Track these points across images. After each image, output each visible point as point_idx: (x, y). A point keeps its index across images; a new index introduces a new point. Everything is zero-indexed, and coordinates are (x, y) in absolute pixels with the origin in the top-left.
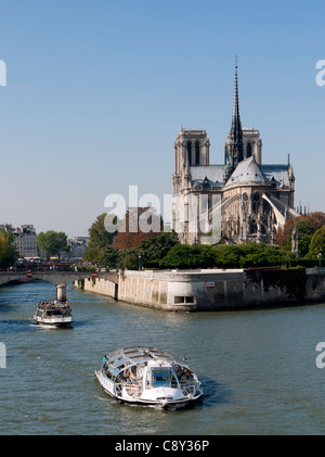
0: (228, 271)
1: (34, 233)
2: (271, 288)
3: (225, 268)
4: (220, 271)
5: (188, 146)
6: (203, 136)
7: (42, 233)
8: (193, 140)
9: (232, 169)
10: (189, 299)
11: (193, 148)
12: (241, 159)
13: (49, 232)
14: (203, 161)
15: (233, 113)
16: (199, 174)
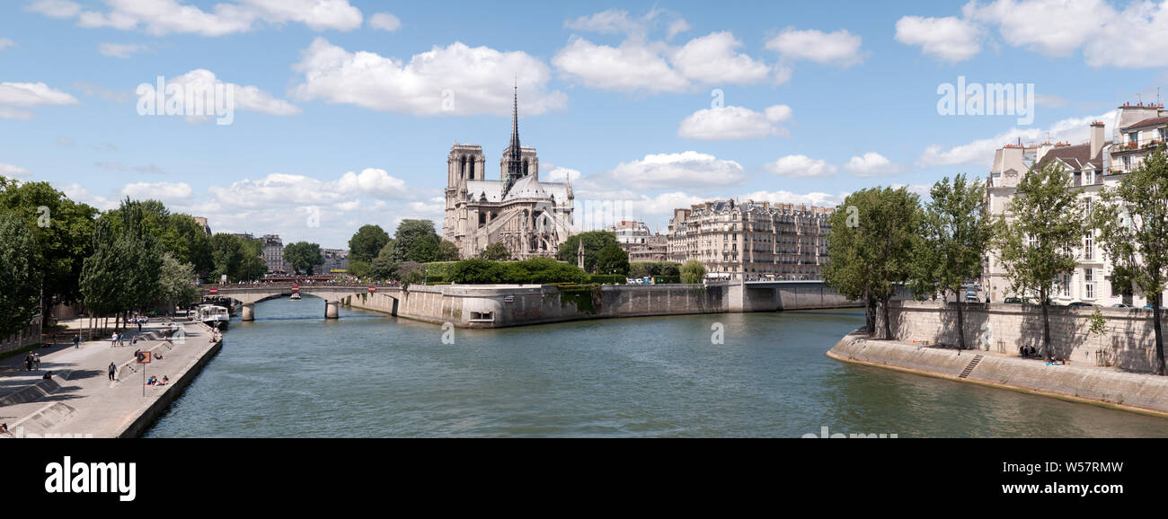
0: (525, 286)
1: (281, 244)
2: (568, 304)
3: (521, 282)
4: (516, 286)
5: (463, 161)
6: (479, 152)
7: (291, 245)
8: (468, 156)
9: (510, 185)
10: (487, 316)
11: (467, 161)
12: (519, 177)
13: (300, 244)
14: (477, 174)
15: (512, 130)
16: (476, 189)
